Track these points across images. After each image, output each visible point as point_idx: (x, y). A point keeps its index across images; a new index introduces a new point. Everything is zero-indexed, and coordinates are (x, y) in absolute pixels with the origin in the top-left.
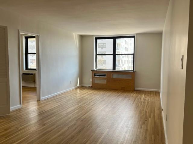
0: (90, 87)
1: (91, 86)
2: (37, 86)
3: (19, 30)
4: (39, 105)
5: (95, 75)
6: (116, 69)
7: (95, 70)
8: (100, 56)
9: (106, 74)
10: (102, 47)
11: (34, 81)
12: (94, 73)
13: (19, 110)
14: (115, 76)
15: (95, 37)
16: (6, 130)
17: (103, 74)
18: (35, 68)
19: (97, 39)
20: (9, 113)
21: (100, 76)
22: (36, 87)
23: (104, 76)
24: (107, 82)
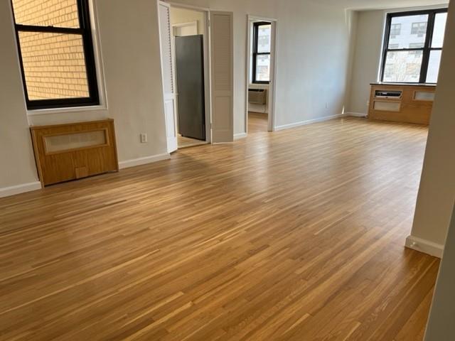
0: (364, 117)
1: (366, 115)
2: (269, 112)
3: (247, 16)
4: (271, 136)
5: (377, 93)
6: (427, 82)
7: (380, 83)
8: (414, 56)
9: (402, 90)
10: (420, 32)
11: (265, 103)
12: (375, 89)
13: (244, 140)
14: (421, 96)
15: (386, 14)
16: (230, 156)
17: (394, 91)
18: (268, 79)
19: (390, 16)
20: (232, 141)
21: (388, 95)
22: (267, 114)
23: (398, 95)
24: (401, 108)
